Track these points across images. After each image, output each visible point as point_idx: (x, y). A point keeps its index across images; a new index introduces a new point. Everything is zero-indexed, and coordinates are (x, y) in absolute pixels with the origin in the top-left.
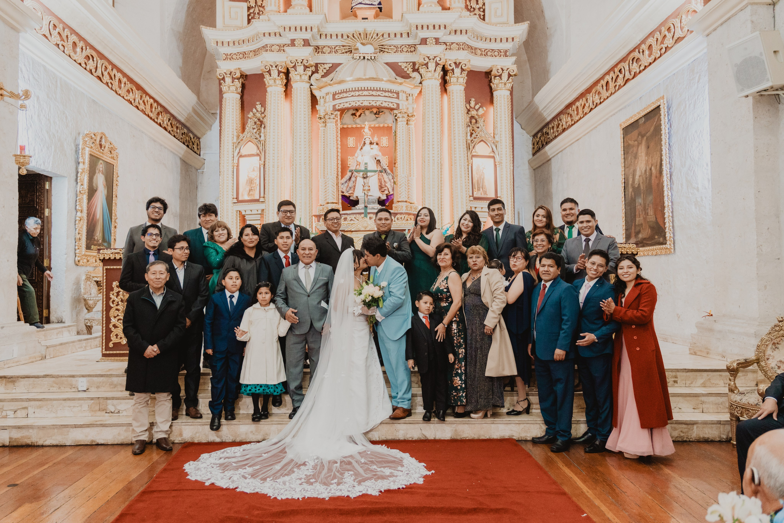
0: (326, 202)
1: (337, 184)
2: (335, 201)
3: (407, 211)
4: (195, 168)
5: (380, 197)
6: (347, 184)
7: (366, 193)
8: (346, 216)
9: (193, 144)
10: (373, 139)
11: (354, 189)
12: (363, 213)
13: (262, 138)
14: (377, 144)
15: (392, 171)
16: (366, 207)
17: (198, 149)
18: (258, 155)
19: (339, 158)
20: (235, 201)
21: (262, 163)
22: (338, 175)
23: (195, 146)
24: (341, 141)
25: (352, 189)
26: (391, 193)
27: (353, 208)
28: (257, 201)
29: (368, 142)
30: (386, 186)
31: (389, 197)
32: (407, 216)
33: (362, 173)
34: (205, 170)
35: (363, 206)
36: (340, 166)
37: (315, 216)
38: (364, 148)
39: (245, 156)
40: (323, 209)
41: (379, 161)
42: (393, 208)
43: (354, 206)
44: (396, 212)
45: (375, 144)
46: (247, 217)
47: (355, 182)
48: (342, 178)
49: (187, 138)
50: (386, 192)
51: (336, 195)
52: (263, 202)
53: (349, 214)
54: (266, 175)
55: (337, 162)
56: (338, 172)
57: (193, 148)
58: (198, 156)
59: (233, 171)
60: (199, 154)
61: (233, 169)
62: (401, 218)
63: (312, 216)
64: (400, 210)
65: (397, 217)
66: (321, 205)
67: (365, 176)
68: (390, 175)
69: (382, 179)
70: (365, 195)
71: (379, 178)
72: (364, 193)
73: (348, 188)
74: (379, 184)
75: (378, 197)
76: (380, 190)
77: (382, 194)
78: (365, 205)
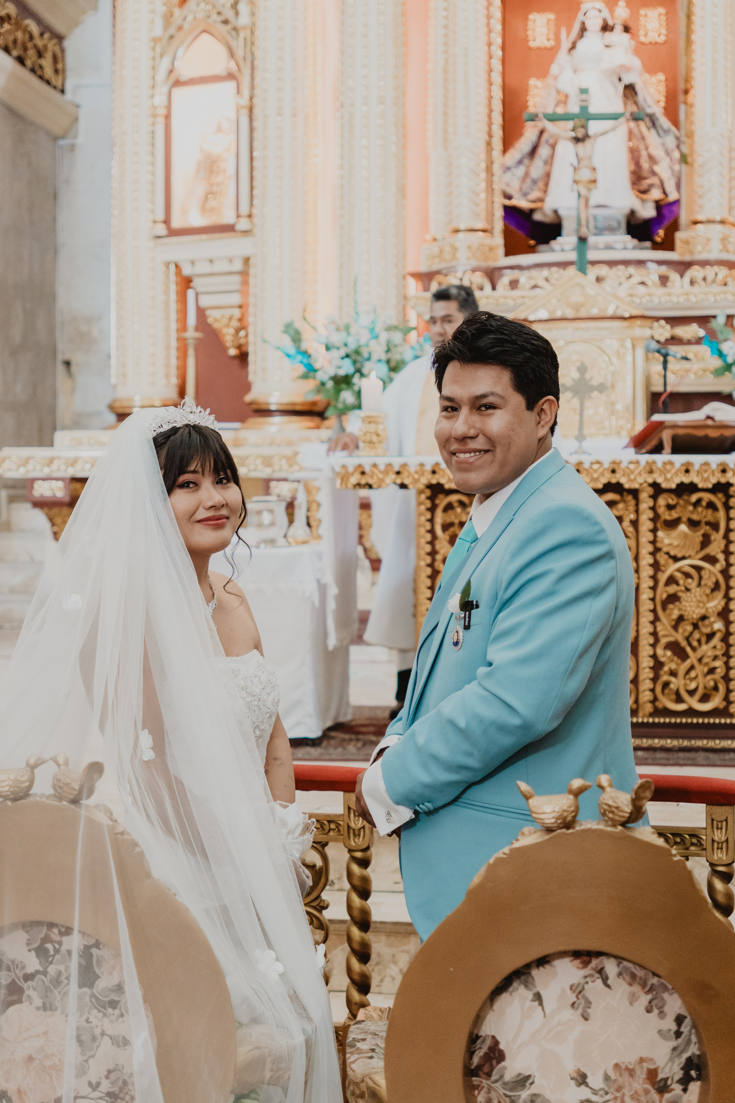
0: (450, 228)
1: (489, 168)
2: (480, 225)
3: (725, 256)
4: (48, 133)
5: (633, 211)
6: (522, 169)
7: (583, 192)
8: (515, 274)
9: (40, 55)
10: (612, 12)
11: (547, 185)
12: (572, 263)
13: (244, 19)
14: (627, 29)
15: (676, 122)
16: (583, 240)
17: (56, 71)
18: (231, 76)
19: (497, 78)
20: (161, 229)
21: (244, 101)
22: (490, 136)
23: (47, 63)
24: (504, 22)
25: (541, 185)
26: (673, 196)
27: (542, 247)
28: (229, 229)
29: (594, 24)
30: (654, 173)
31: (665, 212)
32: (723, 272)
33: (570, 124)
34: (80, 140)
35: (574, 239)
36: (498, 107)
37: (414, 275)
38: (581, 45)
39: (191, 82)
40: (441, 251)
41: (630, 90)
42: (678, 243)
43: (546, 242)
44: (687, 258)
45: (619, 28)
46: (196, 283)
47: (549, 162)
48: (505, 147)
49: (19, 35)
50: (656, 194)
51: (483, 205)
52: (246, 233)
53: (529, 268)
54: (256, 144)
55: (490, 91)
56: (490, 124)
57: (41, 67)
58: (55, 95)
59: (153, 133)
60: (60, 87)
61: (153, 124)
62: (704, 279)
63: (404, 278)
64: (700, 253)
65: (690, 274)
66: (435, 240)
67: (580, 134)
68: (667, 132)
69: (642, 147)
70: (582, 202)
71: (631, 144)
72: (579, 195)
73: (528, 181)
74: (633, 167)
75: (627, 211)
76: (636, 187)
77: (643, 201)
78: (583, 235)
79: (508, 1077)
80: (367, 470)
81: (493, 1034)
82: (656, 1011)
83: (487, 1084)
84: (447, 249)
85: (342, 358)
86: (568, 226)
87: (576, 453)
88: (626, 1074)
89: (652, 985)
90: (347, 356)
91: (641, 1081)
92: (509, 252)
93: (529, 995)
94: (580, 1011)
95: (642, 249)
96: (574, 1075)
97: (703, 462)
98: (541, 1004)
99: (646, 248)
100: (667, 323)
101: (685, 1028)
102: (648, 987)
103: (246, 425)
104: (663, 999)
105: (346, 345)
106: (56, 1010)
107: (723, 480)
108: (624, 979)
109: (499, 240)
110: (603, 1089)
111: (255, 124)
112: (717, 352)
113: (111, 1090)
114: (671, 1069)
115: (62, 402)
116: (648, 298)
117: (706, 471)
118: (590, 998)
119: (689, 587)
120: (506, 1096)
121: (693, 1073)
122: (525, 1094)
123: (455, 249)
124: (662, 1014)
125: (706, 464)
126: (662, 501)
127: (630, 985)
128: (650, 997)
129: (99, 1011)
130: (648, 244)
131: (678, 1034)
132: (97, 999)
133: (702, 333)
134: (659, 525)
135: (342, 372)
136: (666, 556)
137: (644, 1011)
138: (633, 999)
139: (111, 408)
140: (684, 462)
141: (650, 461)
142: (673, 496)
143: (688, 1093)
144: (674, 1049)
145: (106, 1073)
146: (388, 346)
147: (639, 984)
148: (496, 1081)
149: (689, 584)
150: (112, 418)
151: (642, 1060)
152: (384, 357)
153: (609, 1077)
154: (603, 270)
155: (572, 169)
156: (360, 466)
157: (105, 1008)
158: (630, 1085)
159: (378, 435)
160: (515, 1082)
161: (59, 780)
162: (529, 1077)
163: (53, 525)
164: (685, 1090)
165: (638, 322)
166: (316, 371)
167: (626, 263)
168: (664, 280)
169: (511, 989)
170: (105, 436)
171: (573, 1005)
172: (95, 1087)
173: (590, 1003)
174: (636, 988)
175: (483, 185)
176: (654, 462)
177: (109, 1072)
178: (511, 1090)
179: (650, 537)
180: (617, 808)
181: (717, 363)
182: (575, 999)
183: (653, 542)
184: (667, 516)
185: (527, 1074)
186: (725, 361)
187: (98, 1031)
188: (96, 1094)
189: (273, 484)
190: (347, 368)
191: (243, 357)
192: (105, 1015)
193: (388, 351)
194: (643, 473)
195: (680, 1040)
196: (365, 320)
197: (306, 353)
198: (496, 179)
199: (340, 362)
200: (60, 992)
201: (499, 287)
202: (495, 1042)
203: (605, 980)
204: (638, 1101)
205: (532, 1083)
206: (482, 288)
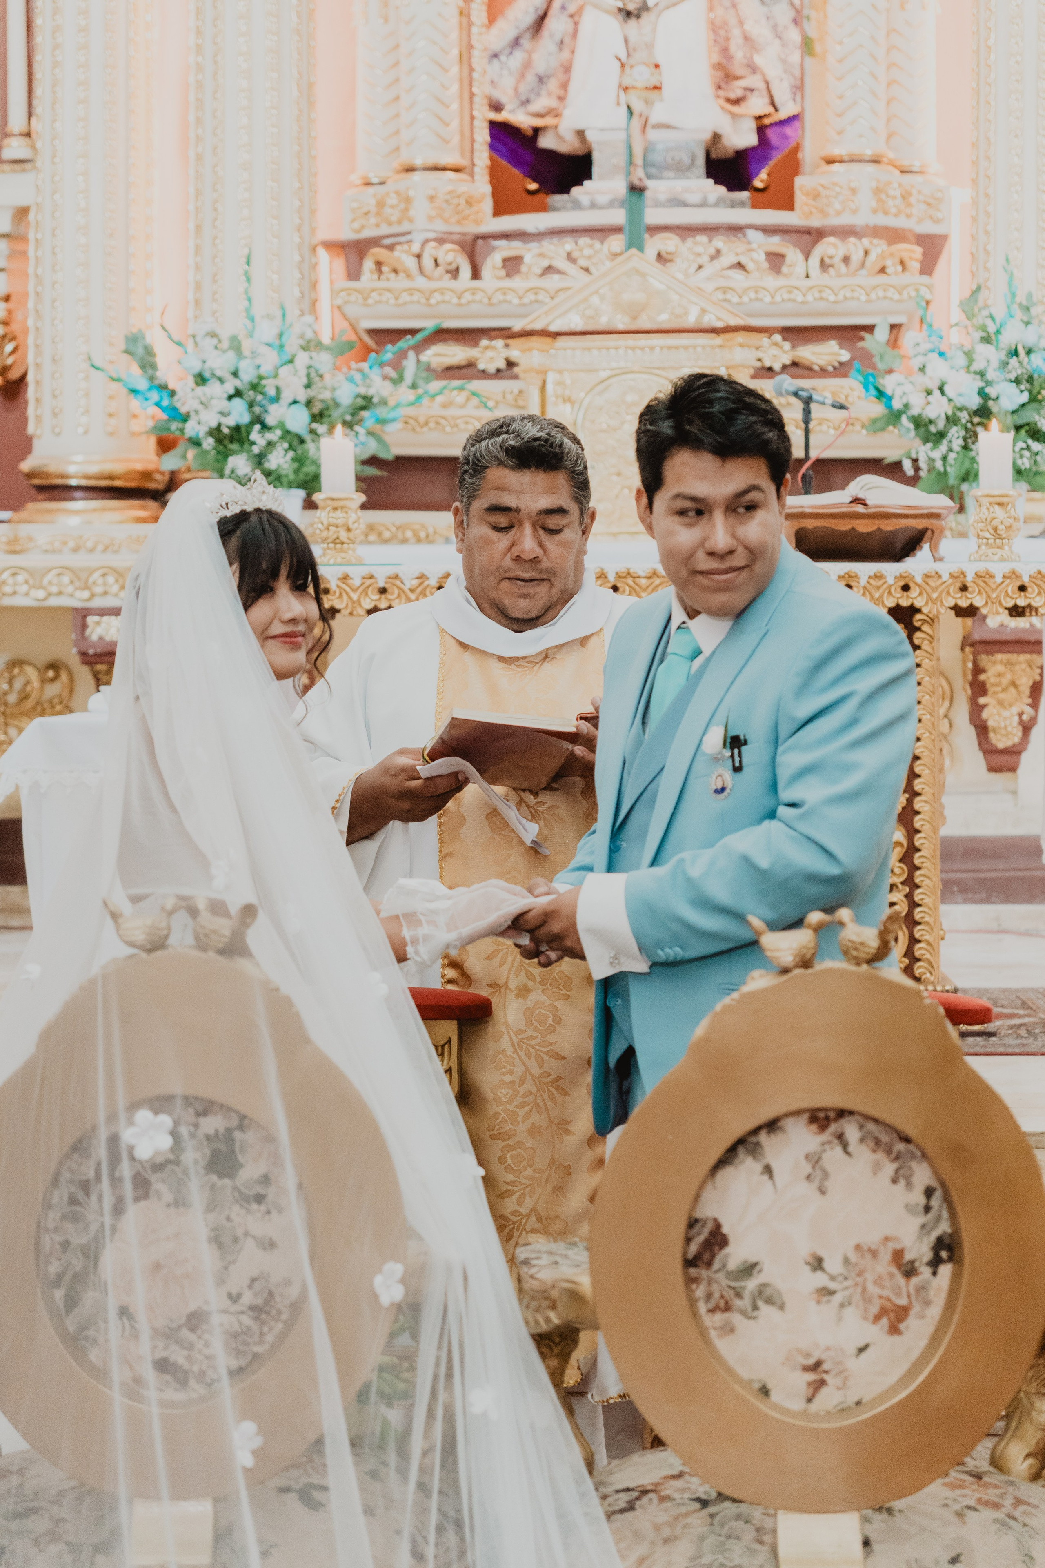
0: (396, 164)
1: (465, 57)
2: (450, 159)
3: (881, 220)
5: (716, 137)
6: (519, 56)
7: (637, 107)
8: (513, 247)
11: (565, 86)
12: (617, 230)
16: (636, 190)
25: (553, 85)
26: (787, 109)
30: (753, 69)
31: (772, 136)
32: (878, 247)
35: (618, 185)
37: (330, 246)
40: (381, 204)
42: (800, 198)
43: (564, 188)
44: (815, 222)
47: (569, 42)
48: (492, 19)
50: (758, 105)
51: (455, 124)
52: (21, 164)
53: (538, 236)
54: (39, 4)
62: (846, 260)
63: (314, 249)
64: (838, 213)
65: (818, 252)
66: (368, 184)
67: (632, 4)
69: (733, 21)
70: (636, 123)
71: (712, 15)
72: (630, 111)
73: (530, 78)
75: (707, 136)
76: (721, 93)
77: (734, 116)
78: (637, 182)
79: (733, 1264)
81: (714, 1215)
82: (902, 1182)
83: (708, 1275)
84: (392, 200)
85: (230, 398)
86: (606, 164)
88: (868, 1257)
89: (899, 1151)
90: (238, 393)
91: (885, 1264)
92: (500, 208)
93: (758, 1167)
94: (816, 1183)
95: (733, 205)
96: (809, 1259)
97: (872, 574)
98: (771, 1177)
99: (742, 204)
100: (784, 338)
101: (936, 1202)
102: (893, 1155)
103: (22, 514)
104: (910, 1168)
105: (235, 374)
107: (905, 603)
108: (867, 1145)
109: (482, 187)
110: (842, 1274)
112: (874, 392)
114: (919, 1249)
116: (752, 295)
117: (878, 588)
118: (828, 1169)
120: (730, 1287)
121: (944, 1254)
122: (751, 1285)
123: (408, 200)
124: (909, 1185)
125: (878, 576)
127: (874, 1151)
128: (895, 1166)
129: (242, 1206)
130: (745, 195)
131: (927, 1209)
133: (845, 356)
135: (231, 421)
137: (889, 1182)
138: (876, 1168)
143: (939, 1277)
144: (923, 1226)
145: (248, 1282)
146: (308, 375)
147: (884, 1151)
148: (718, 1271)
151: (886, 1239)
152: (302, 397)
153: (850, 1260)
154: (668, 243)
155: (614, 65)
157: (248, 1203)
158: (873, 1268)
159: (349, 530)
160: (740, 1270)
162: (756, 1264)
164: (934, 1273)
165: (740, 337)
166: (185, 418)
167: (710, 230)
168: (776, 260)
169: (737, 1161)
171: (808, 1177)
172: (234, 1298)
173: (828, 1174)
174: (880, 1156)
175: (455, 88)
178: (736, 1279)
180: (862, 944)
181: (877, 409)
182: (810, 1171)
185: (754, 1259)
186: (890, 408)
188: (235, 1308)
189: (91, 620)
190: (239, 413)
193: (308, 386)
195: (930, 1216)
196: (267, 331)
197: (163, 387)
198: (476, 75)
199: (224, 405)
201: (486, 271)
202: (718, 1225)
203: (845, 1146)
204: (882, 1287)
205: (760, 1271)
206: (455, 273)
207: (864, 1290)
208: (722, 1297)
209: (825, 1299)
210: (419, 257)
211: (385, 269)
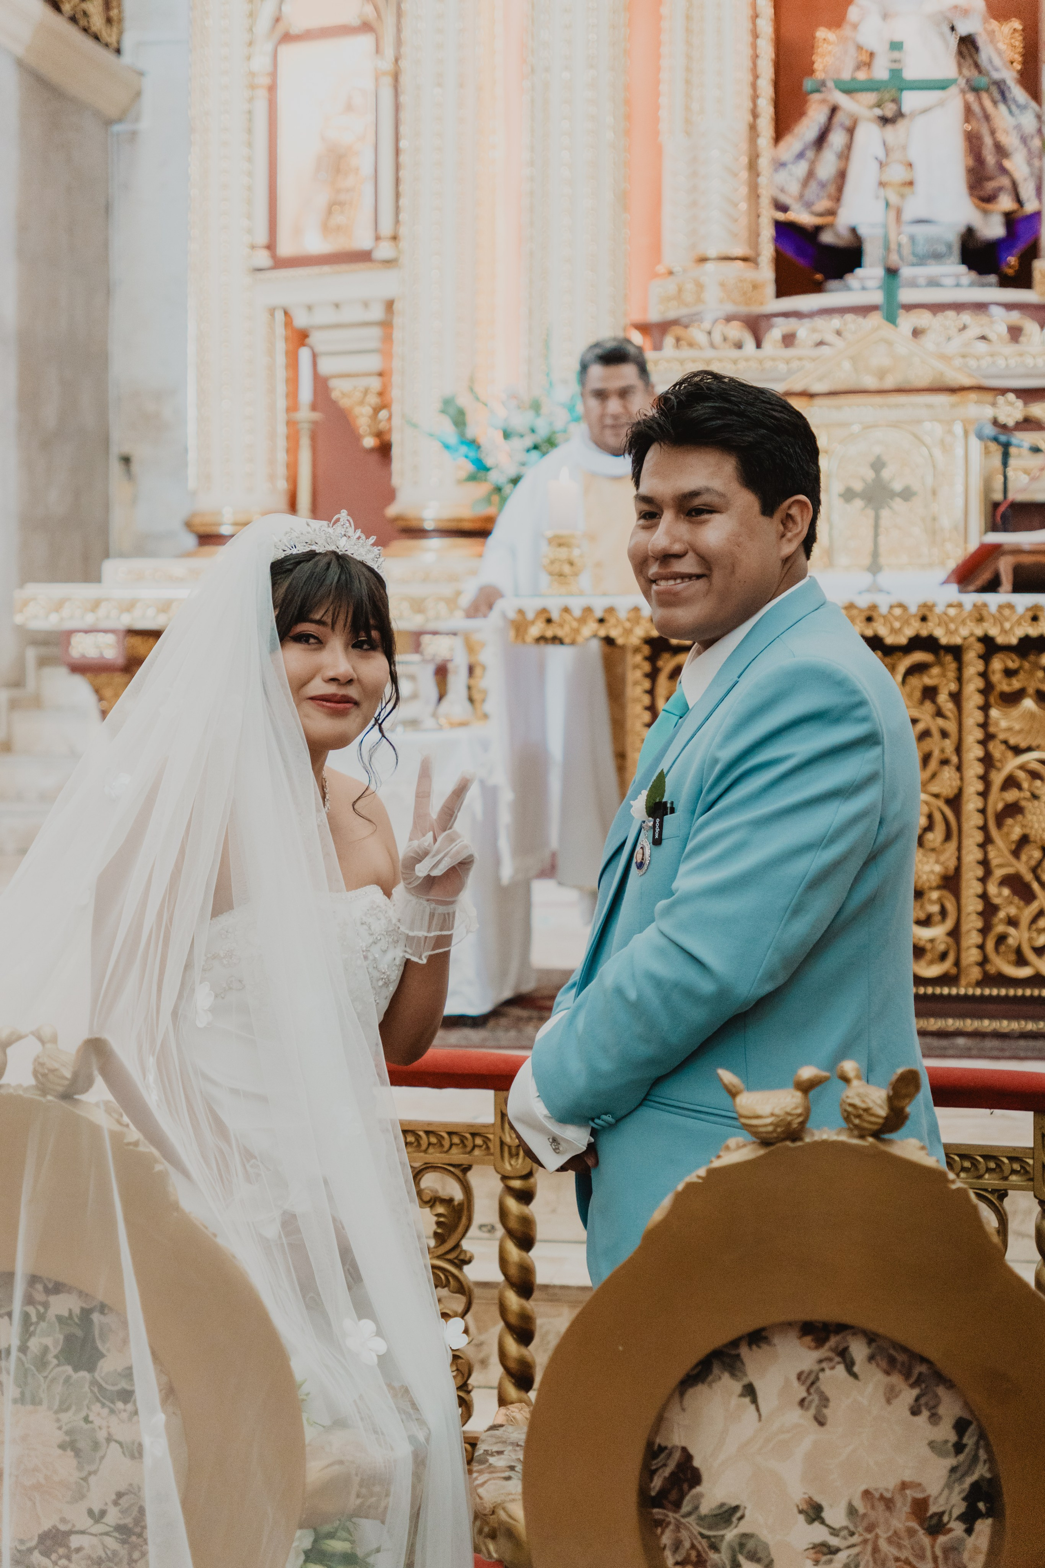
0: (693, 256)
1: (753, 165)
2: (739, 251)
4: (97, 114)
5: (971, 229)
6: (804, 166)
7: (894, 199)
8: (791, 324)
11: (840, 189)
12: (878, 307)
15: (1035, 94)
16: (892, 272)
17: (109, 21)
18: (366, 27)
19: (766, 27)
20: (263, 258)
21: (387, 64)
22: (755, 115)
23: (94, 8)
25: (832, 189)
26: (1031, 206)
27: (833, 284)
28: (363, 257)
30: (1004, 171)
31: (1020, 229)
34: (145, 125)
35: (880, 272)
36: (767, 71)
37: (638, 326)
39: (307, 36)
40: (680, 290)
41: (968, 45)
42: (1037, 277)
43: (839, 276)
46: (316, 339)
47: (845, 155)
48: (778, 133)
50: (1006, 203)
51: (744, 221)
52: (389, 263)
53: (811, 315)
54: (402, 129)
55: (754, 46)
56: (755, 97)
57: (85, 14)
58: (107, 56)
59: (250, 112)
60: (115, 45)
61: (251, 100)
66: (671, 273)
67: (889, 110)
68: (1022, 108)
69: (985, 131)
70: (892, 214)
71: (968, 127)
72: (887, 204)
73: (813, 185)
74: (971, 162)
75: (962, 229)
76: (976, 193)
77: (985, 212)
78: (893, 265)
79: (705, 1508)
80: (555, 615)
81: (683, 1444)
82: (925, 1414)
83: (675, 1519)
84: (690, 286)
85: (528, 451)
86: (872, 253)
87: (868, 590)
88: (881, 1507)
89: (920, 1374)
90: (535, 447)
91: (903, 1516)
92: (782, 291)
93: (737, 1387)
94: (812, 1411)
95: (983, 285)
96: (804, 1506)
98: (754, 1401)
99: (990, 285)
100: (1018, 397)
101: (969, 1440)
102: (913, 1378)
103: (390, 550)
104: (936, 1396)
105: (533, 431)
106: (40, 1403)
108: (878, 1365)
109: (766, 273)
110: (846, 1528)
111: (403, 99)
113: (122, 1522)
114: (948, 1499)
115: (118, 517)
116: (989, 359)
118: (828, 1393)
119: (1037, 792)
120: (703, 1536)
121: (981, 1505)
122: (730, 1534)
123: (700, 287)
124: (934, 1418)
126: (997, 664)
127: (888, 1373)
128: (915, 1392)
129: (104, 1406)
131: (959, 1448)
132: (100, 1387)
134: (992, 700)
136: (1003, 747)
137: (908, 1413)
138: (890, 1395)
139: (189, 525)
140: (1030, 605)
141: (979, 603)
142: (1014, 657)
143: (974, 1534)
144: (953, 1470)
145: (114, 1497)
147: (900, 1372)
148: (689, 1514)
149: (1038, 788)
150: (190, 541)
151: (904, 1486)
153: (856, 1511)
154: (923, 319)
155: (875, 165)
156: (544, 611)
157: (113, 1402)
158: (887, 1522)
159: (571, 564)
160: (716, 1516)
161: (42, 1065)
162: (736, 1508)
163: (101, 699)
164: (969, 1531)
165: (973, 396)
166: (488, 469)
167: (958, 307)
168: (1015, 333)
169: (710, 1378)
170: (179, 568)
171: (802, 1402)
172: (97, 1517)
173: (827, 1400)
174: (896, 1379)
175: (744, 190)
176: (985, 605)
177: (120, 1495)
178: (710, 1528)
179: (979, 716)
180: (866, 1110)
182: (804, 1394)
183: (984, 725)
184: (1004, 686)
185: (734, 1504)
187: (102, 1435)
188: (99, 1528)
189: (426, 639)
191: (384, 450)
192: (112, 1411)
194: (968, 622)
195: (961, 1457)
196: (562, 394)
197: (474, 444)
198: (763, 180)
199: (524, 457)
200: (46, 1378)
201: (767, 344)
202: (687, 1457)
203: (849, 1366)
204: (900, 1547)
205: (742, 1517)
206: (739, 346)
207: (876, 1550)
208: (693, 1546)
209: (824, 1558)
210: (709, 333)
211: (682, 342)
